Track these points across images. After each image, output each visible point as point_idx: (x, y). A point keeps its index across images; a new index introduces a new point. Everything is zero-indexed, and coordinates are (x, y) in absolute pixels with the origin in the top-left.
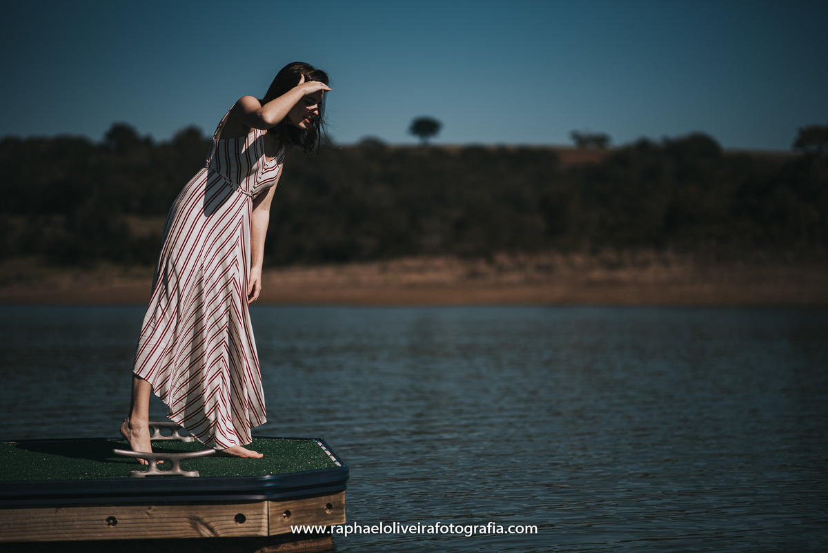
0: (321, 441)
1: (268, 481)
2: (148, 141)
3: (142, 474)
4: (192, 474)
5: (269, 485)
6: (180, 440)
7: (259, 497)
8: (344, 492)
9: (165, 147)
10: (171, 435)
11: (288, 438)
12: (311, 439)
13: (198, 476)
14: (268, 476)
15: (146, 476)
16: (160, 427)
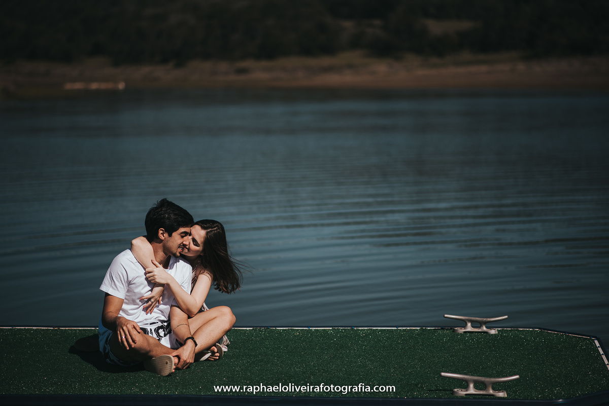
0: (597, 339)
4: (501, 394)
6: (487, 332)
10: (480, 327)
13: (506, 396)
15: (466, 394)
16: (472, 321)
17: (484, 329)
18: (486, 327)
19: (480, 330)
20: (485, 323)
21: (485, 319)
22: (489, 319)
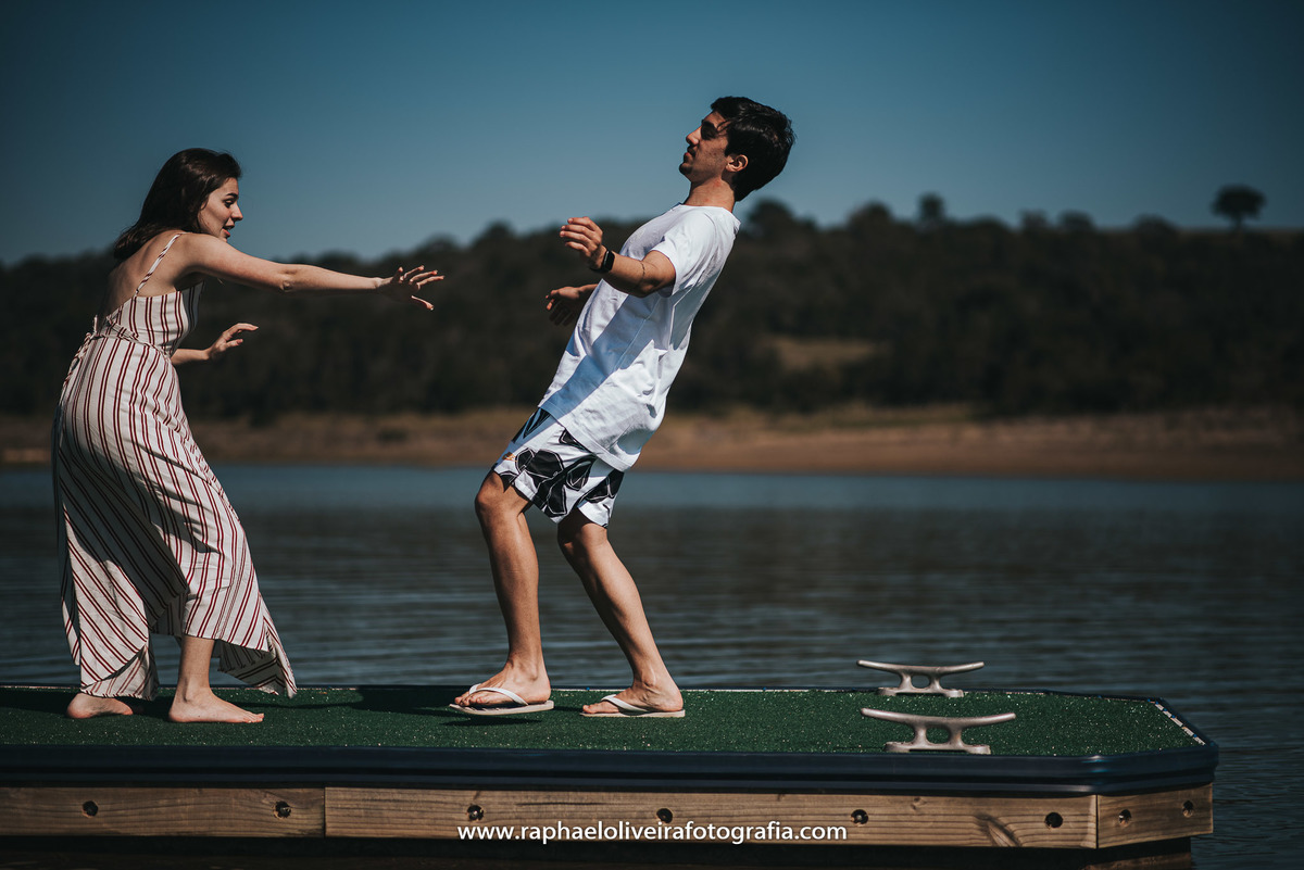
0: (1161, 703)
1: (1097, 764)
2: (808, 227)
3: (904, 747)
4: (980, 750)
5: (1098, 770)
6: (942, 695)
7: (1083, 789)
8: (1211, 785)
9: (835, 233)
10: (929, 685)
11: (1108, 697)
12: (1145, 699)
13: (989, 753)
14: (1097, 757)
15: (911, 750)
16: (912, 674)
17: (937, 687)
18: (941, 685)
19: (929, 691)
20: (940, 676)
21: (938, 669)
22: (947, 669)
